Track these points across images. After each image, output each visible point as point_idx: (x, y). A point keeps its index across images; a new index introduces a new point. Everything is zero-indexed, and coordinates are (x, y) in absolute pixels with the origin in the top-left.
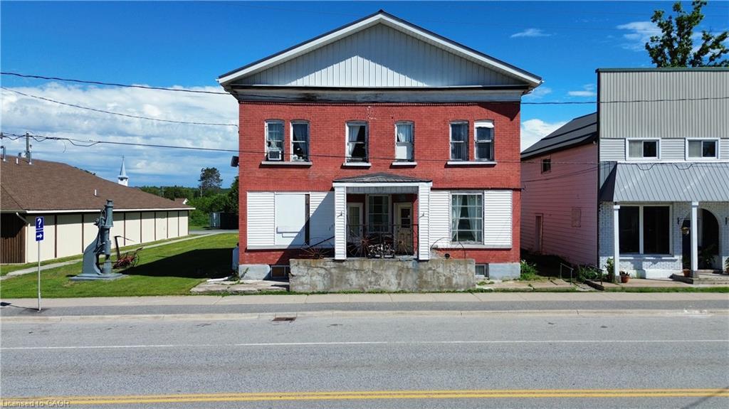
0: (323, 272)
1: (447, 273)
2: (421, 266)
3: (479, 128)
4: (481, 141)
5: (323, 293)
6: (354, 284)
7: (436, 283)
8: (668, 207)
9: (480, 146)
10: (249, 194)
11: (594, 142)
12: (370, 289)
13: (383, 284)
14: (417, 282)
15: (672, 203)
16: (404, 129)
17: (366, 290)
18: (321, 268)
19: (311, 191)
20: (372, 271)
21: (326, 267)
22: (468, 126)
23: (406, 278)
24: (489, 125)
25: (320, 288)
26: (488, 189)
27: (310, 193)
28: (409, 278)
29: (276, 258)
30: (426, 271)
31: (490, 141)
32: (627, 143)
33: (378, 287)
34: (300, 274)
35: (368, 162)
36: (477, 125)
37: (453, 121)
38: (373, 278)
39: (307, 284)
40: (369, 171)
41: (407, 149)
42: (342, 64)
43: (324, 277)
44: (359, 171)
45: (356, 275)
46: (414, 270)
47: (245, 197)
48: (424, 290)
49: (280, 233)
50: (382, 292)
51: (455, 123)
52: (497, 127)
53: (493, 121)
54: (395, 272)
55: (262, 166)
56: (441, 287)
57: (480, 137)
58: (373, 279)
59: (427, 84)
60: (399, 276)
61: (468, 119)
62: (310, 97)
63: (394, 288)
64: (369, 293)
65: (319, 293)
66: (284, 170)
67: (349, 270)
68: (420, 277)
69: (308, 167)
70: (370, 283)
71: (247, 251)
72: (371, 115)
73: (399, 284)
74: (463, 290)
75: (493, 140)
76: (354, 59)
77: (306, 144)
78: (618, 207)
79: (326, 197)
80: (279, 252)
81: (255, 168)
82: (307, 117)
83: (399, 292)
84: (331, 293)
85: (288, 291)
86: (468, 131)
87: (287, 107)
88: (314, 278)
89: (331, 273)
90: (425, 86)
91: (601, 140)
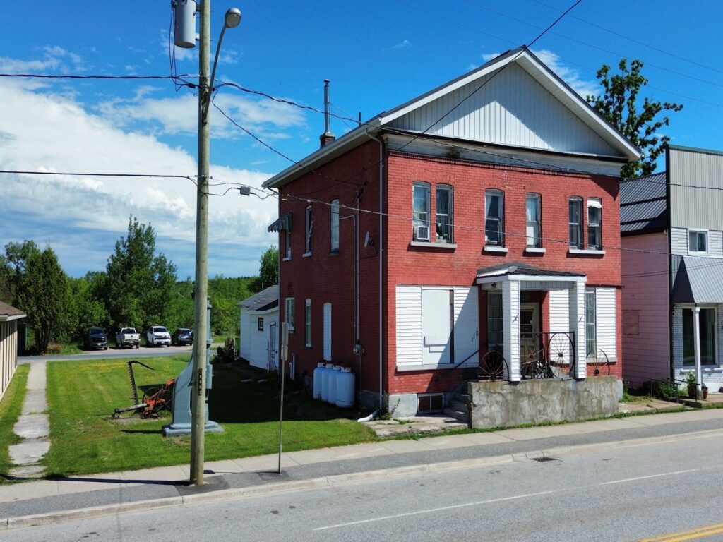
0: (500, 398)
1: (598, 394)
2: (580, 386)
3: (590, 208)
4: (591, 225)
5: (502, 429)
6: (527, 414)
7: (590, 409)
8: (714, 310)
9: (590, 230)
10: (399, 290)
11: (665, 231)
12: (540, 420)
13: (550, 413)
14: (576, 409)
15: (717, 305)
17: (537, 423)
18: (499, 393)
19: (457, 286)
20: (541, 396)
21: (503, 392)
22: (582, 204)
23: (568, 403)
24: (598, 205)
25: (498, 423)
26: (598, 286)
27: (454, 288)
28: (570, 403)
29: (424, 383)
30: (583, 392)
31: (599, 225)
32: (688, 234)
33: (545, 417)
34: (481, 403)
35: (504, 246)
36: (589, 203)
37: (571, 197)
38: (542, 405)
39: (487, 417)
40: (506, 259)
41: (534, 230)
42: (483, 110)
43: (501, 406)
44: (497, 258)
45: (529, 402)
46: (574, 392)
47: (394, 292)
48: (582, 418)
49: (429, 346)
50: (550, 424)
51: (573, 200)
52: (603, 208)
53: (600, 200)
54: (559, 396)
55: (411, 248)
56: (594, 414)
57: (591, 219)
58: (542, 407)
59: (553, 146)
60: (562, 401)
61: (583, 195)
62: (455, 152)
63: (558, 418)
64: (540, 425)
65: (498, 429)
66: (431, 254)
67: (522, 395)
68: (578, 402)
69: (451, 251)
70: (540, 412)
71: (398, 374)
72: (506, 181)
73: (562, 412)
74: (609, 415)
75: (601, 224)
78: (698, 309)
79: (469, 294)
80: (427, 375)
81: (404, 251)
82: (452, 181)
83: (563, 423)
84: (508, 428)
85: (471, 429)
86: (583, 211)
87: (433, 165)
88: (493, 408)
89: (507, 401)
90: (551, 149)
91: (672, 230)
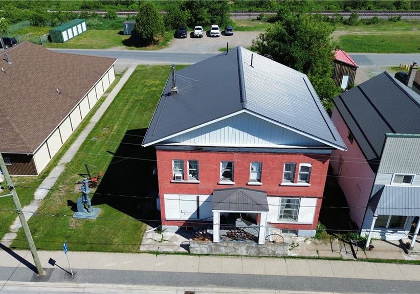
0: (207, 246)
1: (273, 249)
2: (260, 246)
3: (302, 167)
4: (302, 173)
5: (207, 255)
6: (224, 252)
7: (266, 253)
9: (302, 175)
10: (166, 196)
12: (232, 254)
13: (239, 252)
14: (257, 252)
16: (256, 164)
17: (230, 255)
20: (233, 247)
21: (209, 244)
22: (296, 165)
23: (251, 250)
24: (309, 165)
25: (206, 253)
26: (303, 197)
27: (199, 195)
28: (253, 250)
29: (181, 223)
30: (262, 248)
31: (308, 173)
32: (394, 176)
33: (236, 253)
34: (195, 247)
35: (233, 181)
36: (301, 165)
37: (287, 162)
39: (199, 251)
40: (233, 187)
41: (257, 174)
42: (219, 130)
43: (207, 248)
44: (228, 186)
45: (225, 248)
46: (256, 248)
47: (163, 196)
48: (260, 256)
49: (183, 213)
50: (237, 255)
52: (313, 167)
53: (312, 164)
54: (245, 248)
55: (171, 183)
56: (269, 255)
57: (302, 170)
58: (233, 250)
60: (247, 249)
61: (296, 162)
62: (199, 148)
63: (244, 254)
65: (205, 255)
66: (184, 184)
67: (220, 246)
68: (259, 250)
69: (198, 183)
70: (232, 251)
71: (166, 220)
72: (236, 158)
73: (247, 253)
75: (310, 173)
76: (227, 128)
77: (197, 171)
78: (376, 218)
79: (208, 197)
80: (183, 221)
81: (168, 183)
82: (197, 158)
83: (246, 256)
85: (190, 254)
86: (295, 168)
87: (185, 153)
88: (202, 249)
89: (211, 247)
91: (378, 174)
